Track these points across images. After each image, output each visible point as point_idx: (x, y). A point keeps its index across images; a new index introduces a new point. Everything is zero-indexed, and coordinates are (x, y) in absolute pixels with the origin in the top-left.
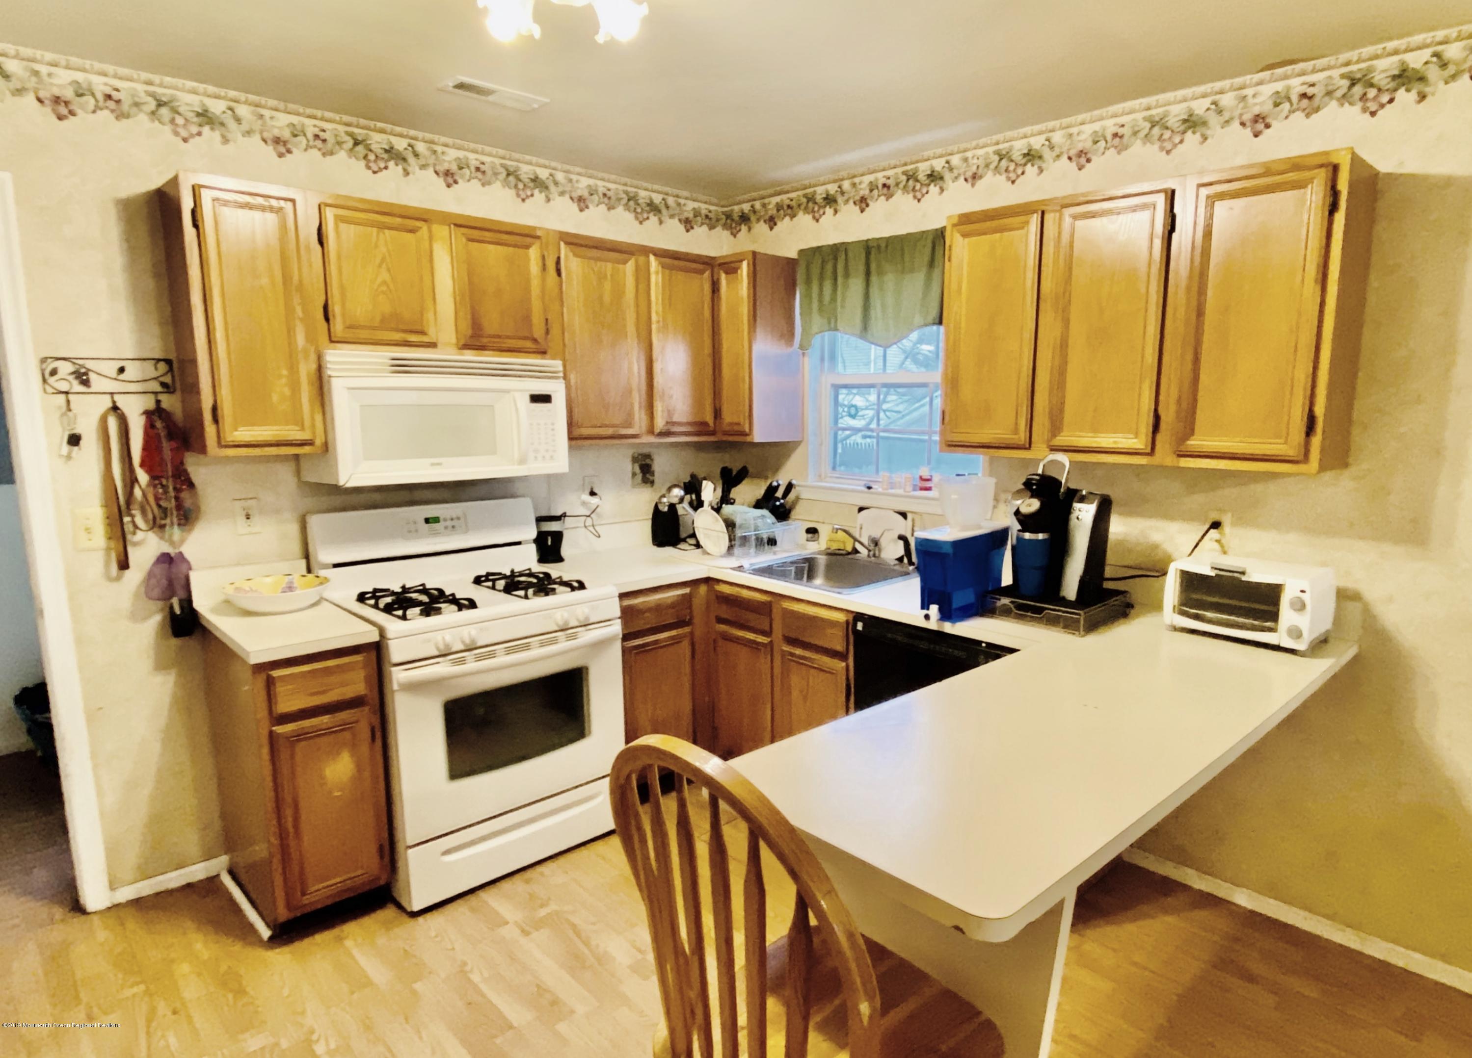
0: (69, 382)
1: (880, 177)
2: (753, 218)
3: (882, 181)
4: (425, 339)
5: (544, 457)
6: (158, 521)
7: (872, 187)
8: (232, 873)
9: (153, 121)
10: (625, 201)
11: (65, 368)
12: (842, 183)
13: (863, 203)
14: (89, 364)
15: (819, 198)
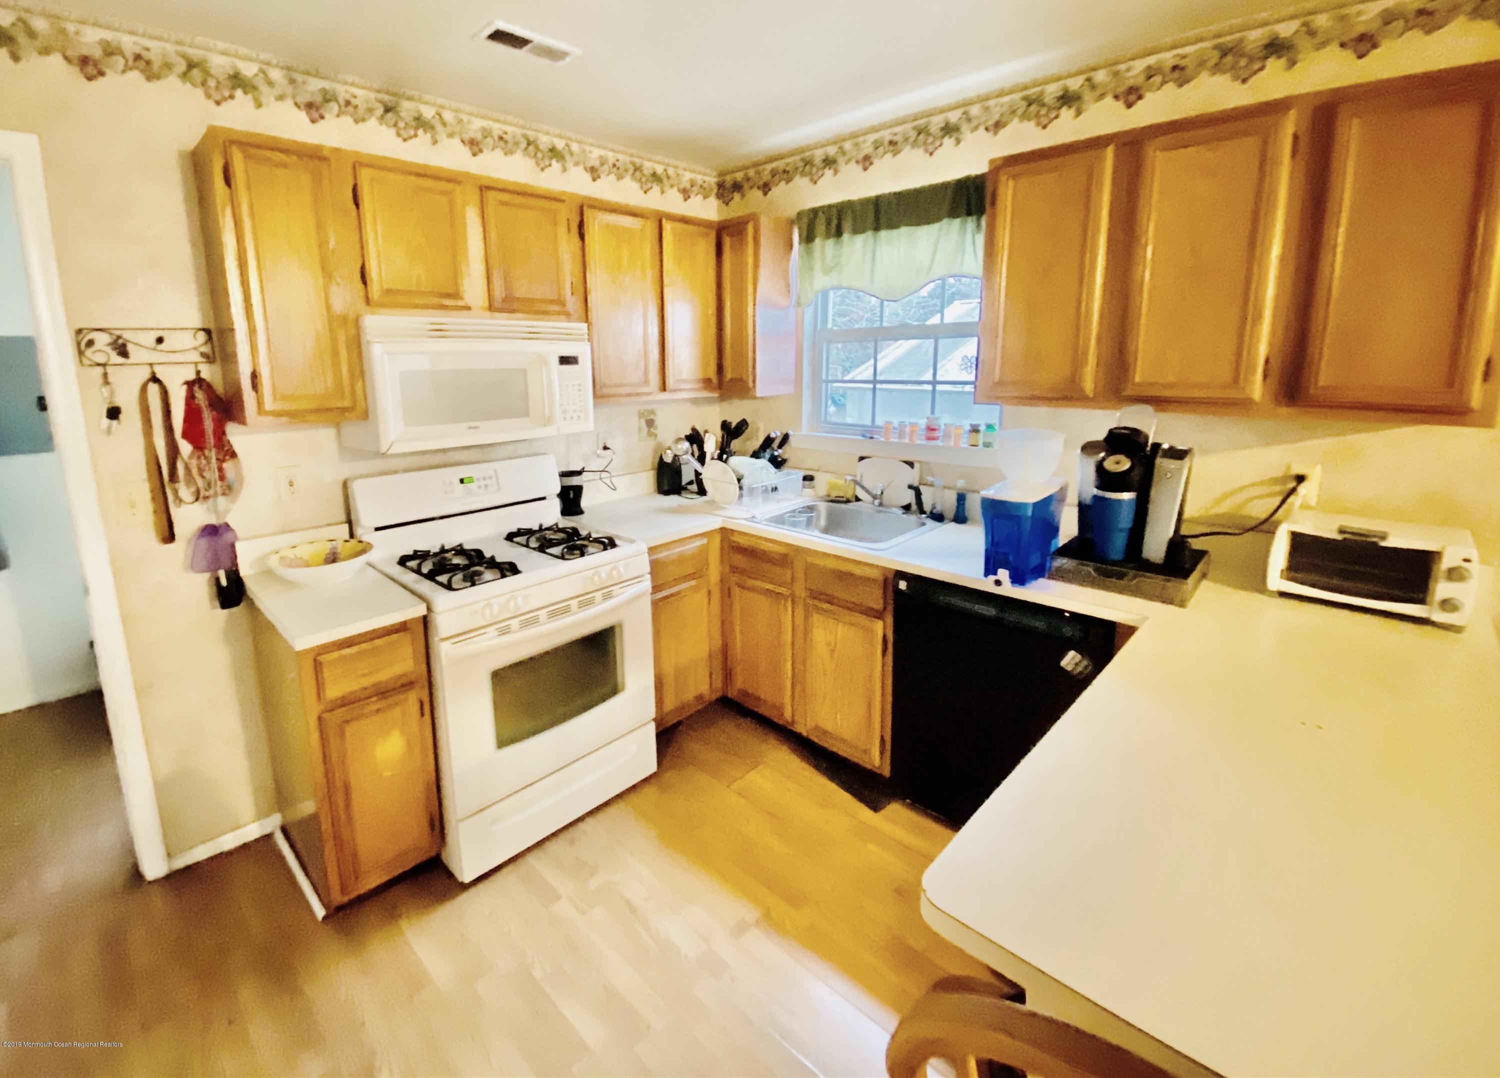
0: (108, 354)
1: (886, 135)
2: (746, 186)
3: (887, 139)
4: (460, 303)
5: (572, 417)
6: (203, 493)
7: (877, 145)
8: (284, 830)
9: (184, 82)
10: (631, 171)
11: (102, 340)
12: (843, 143)
13: (866, 162)
14: (127, 335)
15: (818, 161)
